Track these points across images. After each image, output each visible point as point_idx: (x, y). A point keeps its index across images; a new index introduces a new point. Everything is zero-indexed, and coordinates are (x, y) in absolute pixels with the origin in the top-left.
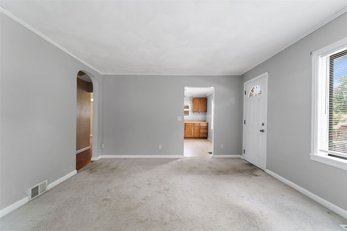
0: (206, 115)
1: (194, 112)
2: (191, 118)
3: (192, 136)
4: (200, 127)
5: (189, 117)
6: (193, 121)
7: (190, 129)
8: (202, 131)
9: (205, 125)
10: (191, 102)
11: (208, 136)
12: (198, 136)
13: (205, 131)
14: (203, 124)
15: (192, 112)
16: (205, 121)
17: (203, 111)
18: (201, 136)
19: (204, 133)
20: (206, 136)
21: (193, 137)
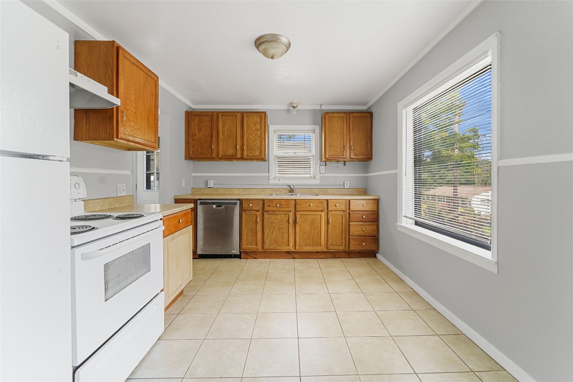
0: (366, 170)
1: (326, 159)
2: (317, 182)
3: (319, 249)
4: (349, 215)
5: (311, 178)
6: (324, 191)
7: (312, 222)
8: (356, 229)
9: (369, 207)
10: (317, 128)
11: (378, 248)
12: (342, 248)
13: (369, 229)
14: (360, 204)
15: (321, 160)
16: (365, 192)
17: (360, 157)
18: (354, 247)
19: (363, 237)
20: (373, 248)
21: (323, 252)
